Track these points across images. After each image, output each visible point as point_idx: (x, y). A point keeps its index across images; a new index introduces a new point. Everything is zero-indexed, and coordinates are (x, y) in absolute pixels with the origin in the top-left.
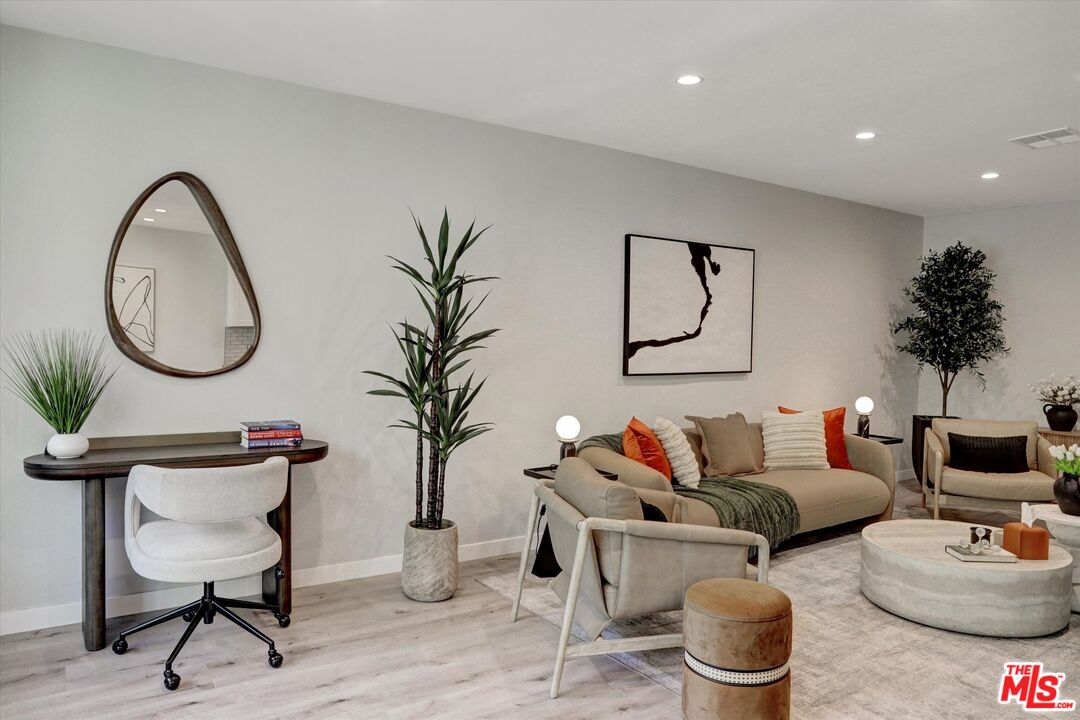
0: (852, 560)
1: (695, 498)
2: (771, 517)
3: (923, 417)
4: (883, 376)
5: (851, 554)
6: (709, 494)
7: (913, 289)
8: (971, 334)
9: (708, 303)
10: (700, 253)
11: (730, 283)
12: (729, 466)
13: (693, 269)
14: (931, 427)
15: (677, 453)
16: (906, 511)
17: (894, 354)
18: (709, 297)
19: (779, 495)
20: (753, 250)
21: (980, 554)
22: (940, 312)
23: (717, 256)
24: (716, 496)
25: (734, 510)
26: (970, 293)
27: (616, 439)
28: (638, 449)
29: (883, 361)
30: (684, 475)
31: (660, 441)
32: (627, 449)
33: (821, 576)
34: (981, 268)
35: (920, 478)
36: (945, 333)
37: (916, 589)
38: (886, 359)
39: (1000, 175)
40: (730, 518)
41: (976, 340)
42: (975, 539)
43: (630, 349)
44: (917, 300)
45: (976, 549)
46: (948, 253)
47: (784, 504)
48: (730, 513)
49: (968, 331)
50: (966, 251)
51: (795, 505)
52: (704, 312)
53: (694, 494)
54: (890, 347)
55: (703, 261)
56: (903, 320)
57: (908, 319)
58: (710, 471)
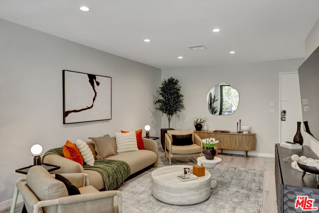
0: (148, 182)
1: (93, 170)
2: (121, 172)
3: (164, 129)
4: (152, 117)
5: (147, 179)
6: (98, 167)
7: (160, 91)
8: (176, 104)
9: (96, 96)
10: (92, 78)
11: (103, 89)
12: (105, 154)
13: (90, 84)
14: (167, 133)
15: (85, 153)
16: (161, 159)
17: (155, 110)
18: (96, 93)
19: (123, 163)
20: (111, 78)
21: (188, 178)
22: (167, 98)
23: (98, 79)
24: (101, 168)
25: (108, 172)
26: (175, 92)
27: (61, 150)
28: (69, 154)
29: (152, 113)
30: (88, 161)
31: (78, 149)
32: (65, 154)
33: (139, 190)
34: (177, 85)
35: (164, 149)
36: (169, 104)
37: (169, 193)
38: (152, 112)
39: (183, 58)
40: (106, 176)
41: (177, 106)
42: (186, 173)
43: (66, 114)
44: (161, 94)
45: (186, 176)
46: (169, 80)
47: (125, 167)
48: (106, 174)
49: (175, 103)
50: (174, 80)
51: (129, 166)
52: (94, 99)
53: (92, 168)
54: (153, 108)
55: (93, 81)
56: (157, 100)
57: (159, 100)
58: (98, 157)
